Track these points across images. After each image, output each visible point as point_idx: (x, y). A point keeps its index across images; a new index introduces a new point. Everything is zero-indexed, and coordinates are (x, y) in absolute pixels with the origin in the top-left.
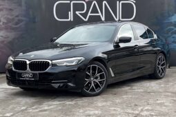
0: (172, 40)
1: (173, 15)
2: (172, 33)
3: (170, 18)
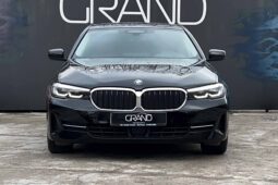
0: (272, 61)
1: (273, 18)
2: (272, 50)
3: (268, 23)
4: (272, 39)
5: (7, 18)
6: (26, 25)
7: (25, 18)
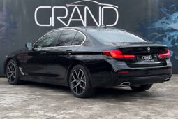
3: (153, 24)
4: (155, 34)
5: (4, 23)
6: (16, 27)
7: (15, 23)
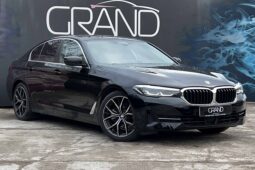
0: (207, 65)
2: (207, 56)
4: (206, 48)
6: (19, 35)
7: (18, 29)
